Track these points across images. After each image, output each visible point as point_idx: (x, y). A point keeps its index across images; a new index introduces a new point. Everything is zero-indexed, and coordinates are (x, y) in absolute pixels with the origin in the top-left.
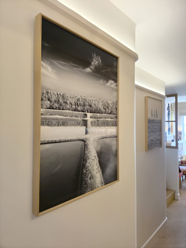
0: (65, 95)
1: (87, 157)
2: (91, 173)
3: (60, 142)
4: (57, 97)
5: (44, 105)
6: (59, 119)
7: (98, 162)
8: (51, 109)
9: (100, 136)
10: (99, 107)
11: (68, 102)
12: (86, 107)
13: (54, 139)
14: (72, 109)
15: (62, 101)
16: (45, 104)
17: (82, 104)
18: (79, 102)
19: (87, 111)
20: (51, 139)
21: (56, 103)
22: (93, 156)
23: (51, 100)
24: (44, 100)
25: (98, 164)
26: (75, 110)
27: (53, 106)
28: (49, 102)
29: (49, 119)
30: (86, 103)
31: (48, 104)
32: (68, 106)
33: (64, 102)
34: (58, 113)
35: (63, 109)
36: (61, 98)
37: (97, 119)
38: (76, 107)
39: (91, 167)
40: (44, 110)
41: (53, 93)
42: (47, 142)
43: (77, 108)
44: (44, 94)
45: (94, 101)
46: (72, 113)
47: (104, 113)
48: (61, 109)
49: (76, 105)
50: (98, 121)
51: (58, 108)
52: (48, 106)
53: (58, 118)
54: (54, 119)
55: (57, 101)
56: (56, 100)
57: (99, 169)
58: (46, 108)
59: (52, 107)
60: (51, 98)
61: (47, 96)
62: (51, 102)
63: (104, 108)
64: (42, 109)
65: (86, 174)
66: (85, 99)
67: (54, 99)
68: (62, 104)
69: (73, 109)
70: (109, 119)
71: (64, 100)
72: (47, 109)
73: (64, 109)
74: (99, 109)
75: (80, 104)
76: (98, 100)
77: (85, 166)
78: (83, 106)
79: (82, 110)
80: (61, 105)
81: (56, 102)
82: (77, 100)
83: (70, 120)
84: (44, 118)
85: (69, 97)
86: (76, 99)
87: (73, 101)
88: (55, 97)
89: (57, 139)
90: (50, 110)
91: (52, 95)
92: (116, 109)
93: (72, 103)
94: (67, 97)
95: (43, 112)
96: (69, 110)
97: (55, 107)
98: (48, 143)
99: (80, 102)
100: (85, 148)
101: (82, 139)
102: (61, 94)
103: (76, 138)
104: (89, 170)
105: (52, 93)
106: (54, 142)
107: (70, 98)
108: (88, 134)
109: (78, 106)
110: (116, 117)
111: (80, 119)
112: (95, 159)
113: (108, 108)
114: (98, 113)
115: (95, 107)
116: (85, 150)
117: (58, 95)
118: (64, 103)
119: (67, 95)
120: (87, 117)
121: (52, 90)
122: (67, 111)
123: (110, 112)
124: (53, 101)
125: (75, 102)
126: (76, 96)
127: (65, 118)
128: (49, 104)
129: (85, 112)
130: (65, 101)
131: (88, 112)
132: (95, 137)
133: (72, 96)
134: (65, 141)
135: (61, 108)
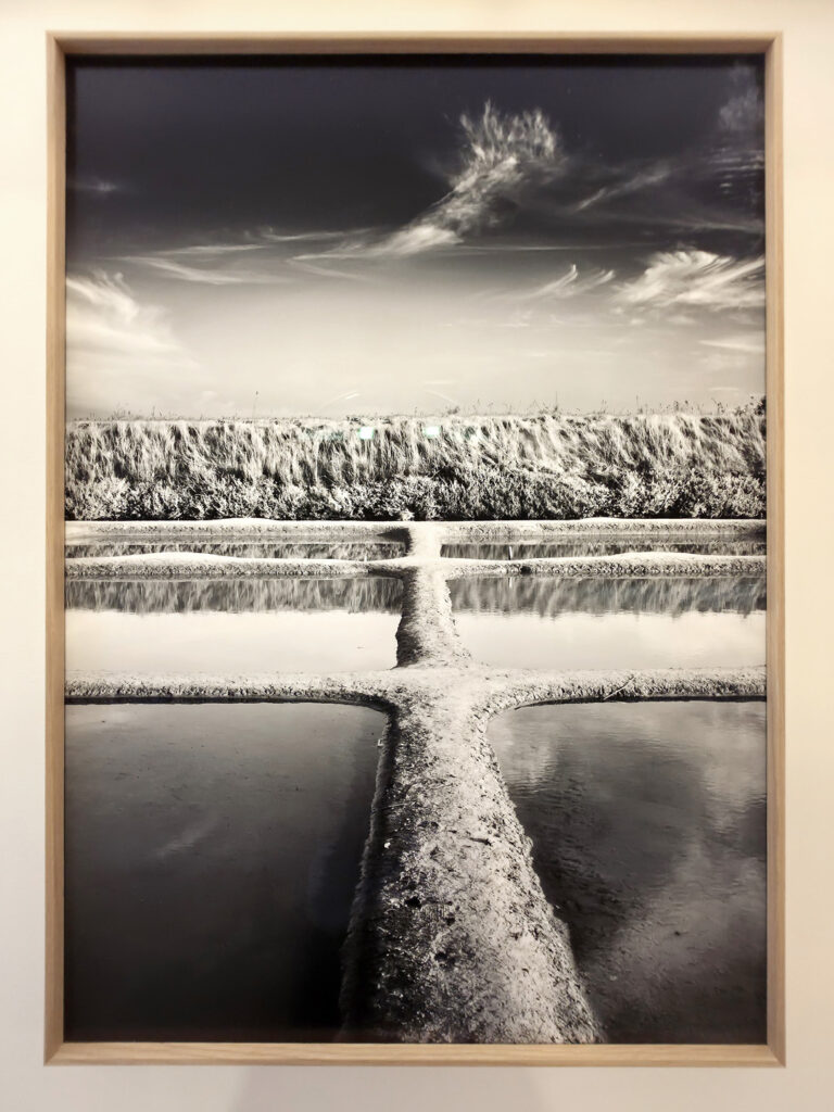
0: (231, 428)
1: (411, 814)
2: (450, 921)
3: (196, 698)
4: (175, 452)
5: (91, 500)
6: (188, 569)
7: (524, 860)
8: (134, 518)
9: (550, 680)
10: (533, 476)
11: (253, 469)
12: (398, 487)
13: (158, 681)
14: (284, 507)
15: (208, 467)
16: (97, 497)
17: (362, 469)
18: (337, 461)
19: (412, 507)
20: (134, 681)
21: (164, 486)
22: (477, 813)
23: (133, 470)
24: (93, 475)
25: (528, 877)
26: (305, 513)
27: (147, 503)
28: (121, 485)
29: (123, 572)
30: (402, 461)
31: (119, 496)
32: (252, 495)
33: (220, 473)
34: (176, 539)
35: (212, 515)
36: (201, 452)
37: (522, 562)
38: (311, 495)
39: (457, 884)
40: (91, 528)
41: (148, 433)
42: (112, 693)
43: (322, 498)
44: (89, 444)
45: (477, 438)
46: (285, 530)
47: (600, 513)
48: (197, 511)
49: (317, 479)
50: (525, 571)
51: (182, 508)
52: (118, 504)
53: (177, 568)
54: (152, 573)
55: (173, 472)
56: (168, 468)
57: (544, 912)
58: (103, 514)
59: (143, 507)
60: (133, 462)
61: (108, 455)
62: (133, 480)
63: (591, 476)
64: (82, 526)
65: (403, 921)
66: (395, 429)
67: (155, 464)
68: (206, 486)
69: (289, 505)
70: (660, 557)
71: (224, 459)
72: (109, 519)
73: (220, 510)
74: (539, 487)
75: (347, 468)
76: (527, 425)
77: (399, 866)
78: (378, 479)
79: (368, 504)
80: (199, 491)
81: (165, 479)
82: (322, 447)
83: (261, 573)
84: (93, 567)
85: (254, 437)
86: (317, 444)
87: (288, 461)
88: (160, 454)
89: (178, 682)
90: (127, 524)
91: (141, 443)
92: (758, 469)
93: (285, 472)
94: (244, 441)
95: (85, 537)
96: (258, 514)
97: (159, 509)
98: (121, 698)
99: (348, 456)
100: (392, 752)
101: (362, 695)
102: (202, 429)
103: (318, 684)
104: (432, 900)
105: (139, 434)
106: (154, 694)
107: (266, 441)
108: (424, 662)
109: (328, 481)
110: (761, 534)
111: (346, 566)
112: (492, 839)
113: (644, 468)
114: (523, 516)
115: (494, 474)
116: (391, 770)
117: (177, 435)
118: (219, 478)
119: (241, 426)
120: (416, 548)
121: (138, 418)
122: (248, 522)
123: (663, 495)
124: (149, 475)
125: (303, 463)
126: (308, 424)
127: (230, 566)
128: (122, 495)
129: (396, 517)
130: (228, 464)
131: (420, 516)
132: (497, 686)
133: (279, 430)
134: (232, 698)
135: (200, 507)
